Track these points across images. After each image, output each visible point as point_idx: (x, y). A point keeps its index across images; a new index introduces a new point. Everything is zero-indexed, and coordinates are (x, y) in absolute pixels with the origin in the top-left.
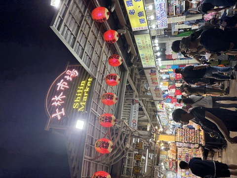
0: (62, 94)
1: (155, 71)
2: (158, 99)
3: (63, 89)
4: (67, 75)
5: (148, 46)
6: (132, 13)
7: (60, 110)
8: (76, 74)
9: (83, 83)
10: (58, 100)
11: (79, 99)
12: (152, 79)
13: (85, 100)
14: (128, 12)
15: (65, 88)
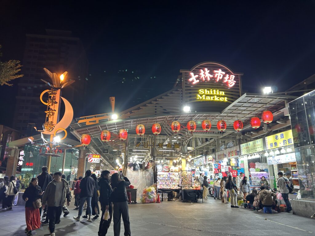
0: (212, 76)
1: (238, 154)
2: (217, 157)
3: (216, 76)
4: (229, 77)
5: (256, 150)
6: (276, 138)
7: (197, 79)
8: (230, 85)
9: (222, 93)
10: (205, 75)
11: (207, 92)
12: (232, 152)
13: (207, 99)
14: (277, 134)
15: (216, 78)
